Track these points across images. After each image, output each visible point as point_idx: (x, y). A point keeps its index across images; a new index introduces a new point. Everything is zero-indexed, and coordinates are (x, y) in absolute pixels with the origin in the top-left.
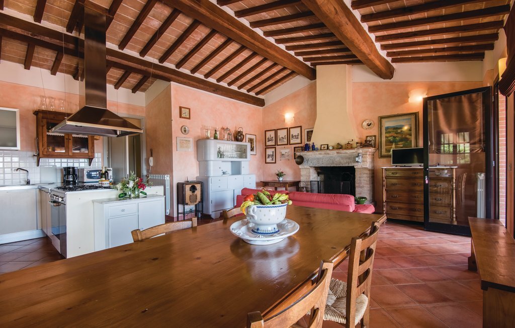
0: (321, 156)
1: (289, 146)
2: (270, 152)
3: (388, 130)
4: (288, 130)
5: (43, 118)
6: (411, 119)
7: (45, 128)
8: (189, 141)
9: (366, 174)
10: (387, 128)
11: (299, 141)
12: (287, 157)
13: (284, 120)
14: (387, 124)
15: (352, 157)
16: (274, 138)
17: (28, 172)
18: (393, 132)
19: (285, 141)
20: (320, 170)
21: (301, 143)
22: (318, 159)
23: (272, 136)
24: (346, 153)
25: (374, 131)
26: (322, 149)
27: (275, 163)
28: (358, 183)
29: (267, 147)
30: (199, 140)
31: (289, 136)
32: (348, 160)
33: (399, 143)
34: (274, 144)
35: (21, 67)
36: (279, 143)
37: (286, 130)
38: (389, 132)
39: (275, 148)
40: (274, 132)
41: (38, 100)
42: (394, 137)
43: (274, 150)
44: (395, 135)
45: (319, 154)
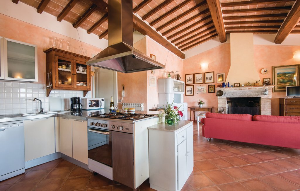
0: (236, 91)
1: (204, 84)
2: (188, 88)
3: (279, 75)
4: (204, 74)
5: (55, 55)
6: (295, 68)
7: (57, 63)
8: (155, 79)
9: (269, 102)
10: (278, 74)
11: (212, 81)
12: (202, 92)
13: (200, 68)
14: (278, 71)
15: (260, 91)
16: (192, 79)
17: (41, 101)
18: (283, 76)
19: (201, 81)
20: (230, 100)
21: (214, 83)
22: (233, 92)
23: (190, 78)
24: (256, 89)
25: (269, 75)
26: (235, 86)
27: (193, 95)
28: (263, 108)
29: (186, 85)
30: (159, 79)
31: (204, 78)
32: (256, 93)
33: (287, 83)
34: (192, 83)
35: (34, 10)
36: (196, 83)
37: (202, 74)
38: (280, 76)
39: (193, 85)
40: (192, 75)
41: (48, 40)
42: (284, 79)
43: (192, 87)
44: (284, 78)
45: (235, 89)
